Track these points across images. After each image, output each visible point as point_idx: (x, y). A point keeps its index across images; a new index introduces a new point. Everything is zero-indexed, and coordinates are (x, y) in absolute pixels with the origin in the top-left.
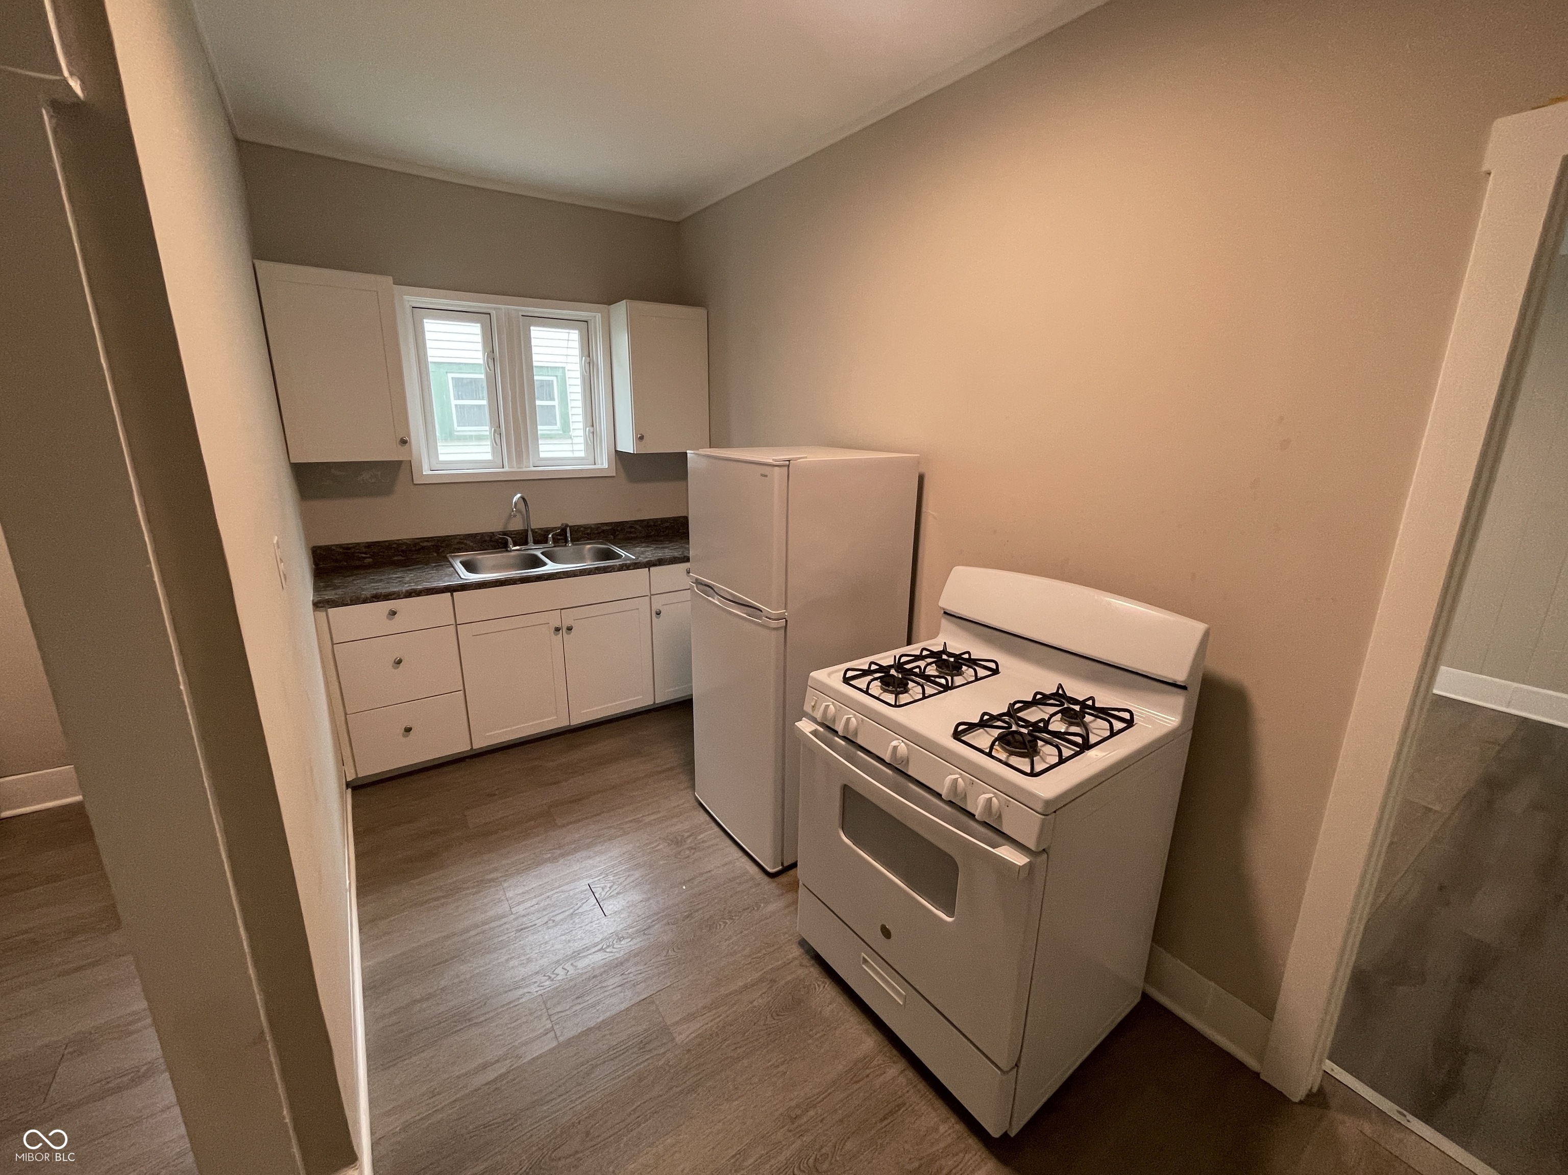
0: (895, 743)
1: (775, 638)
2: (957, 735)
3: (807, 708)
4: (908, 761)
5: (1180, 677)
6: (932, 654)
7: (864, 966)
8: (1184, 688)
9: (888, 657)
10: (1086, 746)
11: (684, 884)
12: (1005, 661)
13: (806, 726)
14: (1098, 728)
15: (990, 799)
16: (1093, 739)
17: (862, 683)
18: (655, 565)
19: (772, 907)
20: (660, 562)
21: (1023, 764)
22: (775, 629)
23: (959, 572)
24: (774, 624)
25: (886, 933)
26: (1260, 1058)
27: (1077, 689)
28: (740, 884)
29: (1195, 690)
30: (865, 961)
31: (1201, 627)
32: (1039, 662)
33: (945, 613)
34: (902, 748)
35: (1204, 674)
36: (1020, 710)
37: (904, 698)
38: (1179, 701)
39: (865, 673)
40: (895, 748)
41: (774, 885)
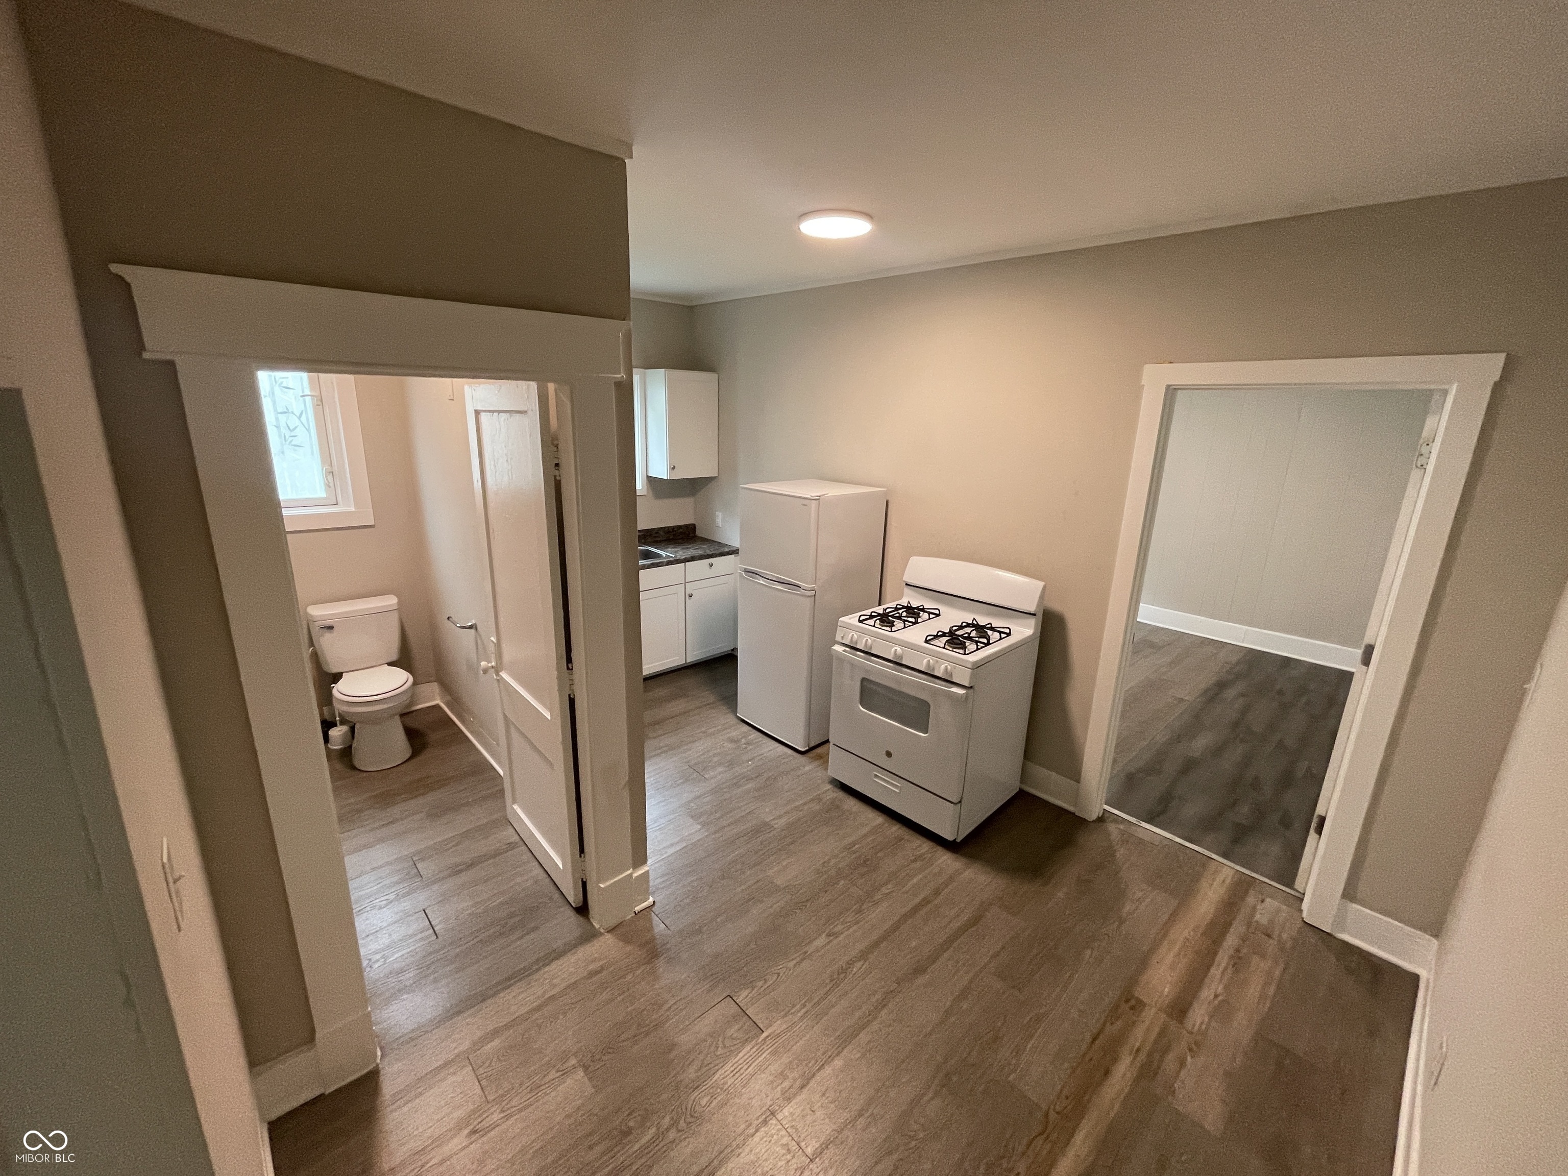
0: (896, 648)
1: (808, 602)
2: (927, 641)
3: (838, 638)
4: (902, 658)
5: (1032, 609)
6: (903, 607)
7: (875, 779)
8: (1034, 615)
9: (880, 609)
10: (988, 644)
11: (750, 760)
12: (943, 609)
13: (838, 648)
14: (995, 636)
15: (946, 666)
16: (991, 642)
17: (871, 622)
18: (688, 561)
19: (807, 768)
20: (692, 559)
21: (961, 651)
22: (809, 596)
23: (914, 560)
24: (809, 593)
25: (889, 754)
26: (1075, 805)
27: (982, 621)
28: (784, 758)
29: (1040, 615)
30: (876, 776)
31: (1041, 584)
32: (964, 609)
33: (907, 584)
34: (899, 650)
35: (1044, 610)
36: (956, 630)
37: (894, 628)
38: (1032, 621)
39: (871, 617)
40: (896, 651)
41: (805, 758)
